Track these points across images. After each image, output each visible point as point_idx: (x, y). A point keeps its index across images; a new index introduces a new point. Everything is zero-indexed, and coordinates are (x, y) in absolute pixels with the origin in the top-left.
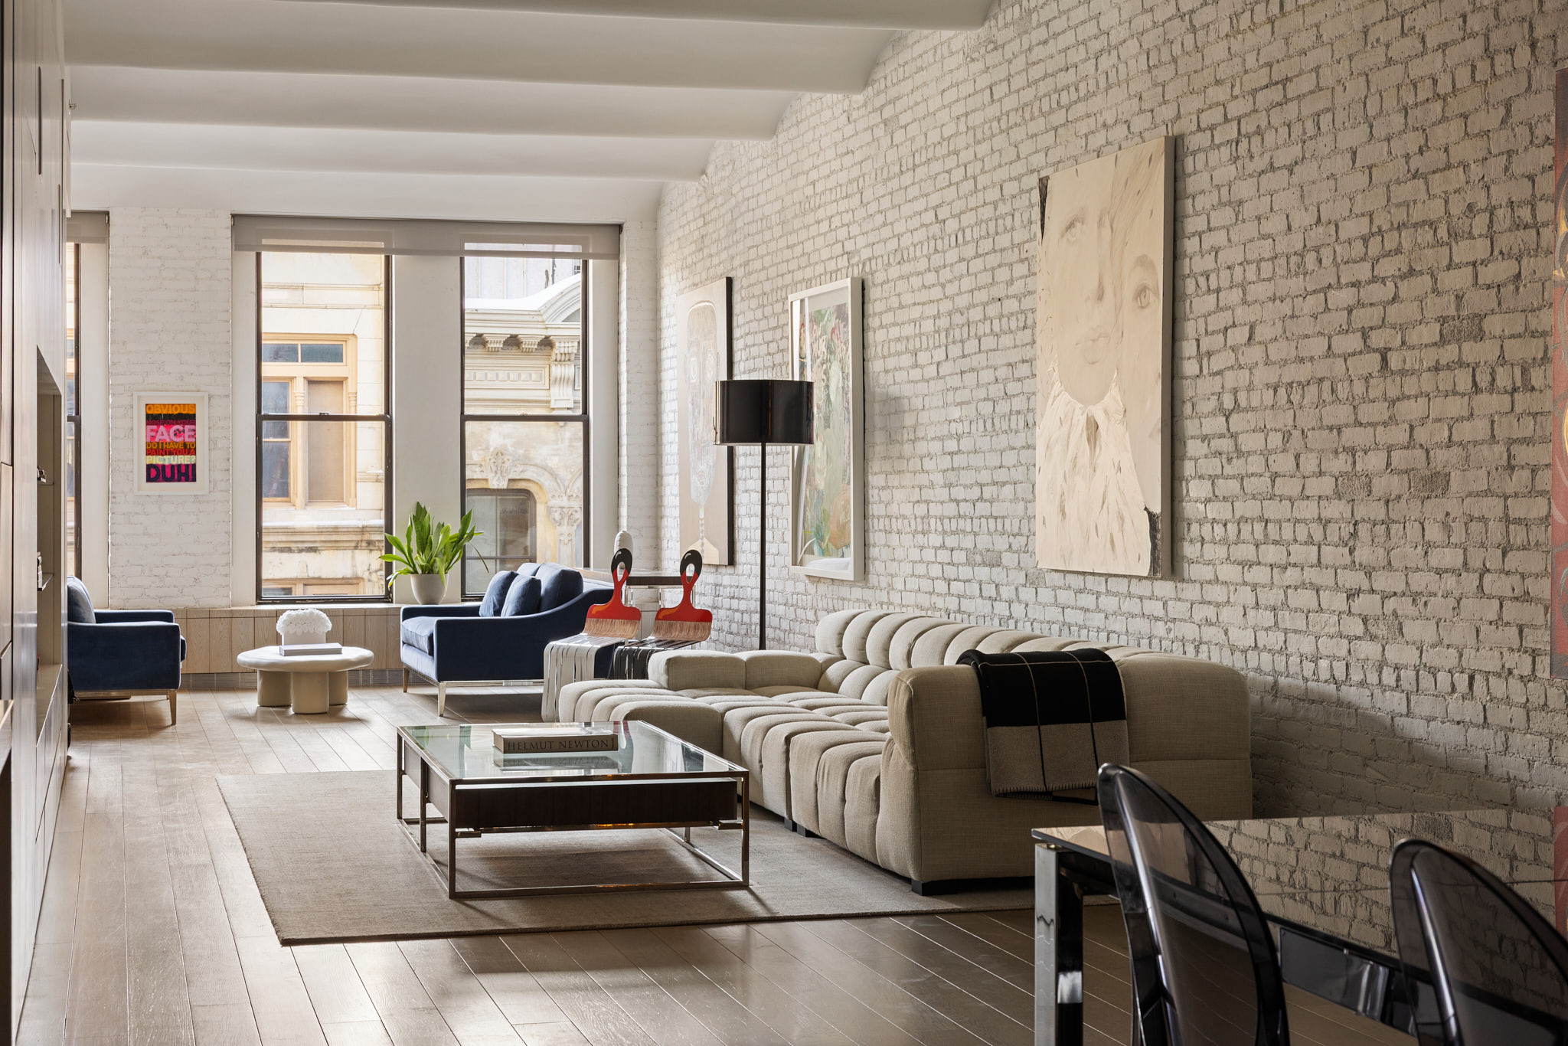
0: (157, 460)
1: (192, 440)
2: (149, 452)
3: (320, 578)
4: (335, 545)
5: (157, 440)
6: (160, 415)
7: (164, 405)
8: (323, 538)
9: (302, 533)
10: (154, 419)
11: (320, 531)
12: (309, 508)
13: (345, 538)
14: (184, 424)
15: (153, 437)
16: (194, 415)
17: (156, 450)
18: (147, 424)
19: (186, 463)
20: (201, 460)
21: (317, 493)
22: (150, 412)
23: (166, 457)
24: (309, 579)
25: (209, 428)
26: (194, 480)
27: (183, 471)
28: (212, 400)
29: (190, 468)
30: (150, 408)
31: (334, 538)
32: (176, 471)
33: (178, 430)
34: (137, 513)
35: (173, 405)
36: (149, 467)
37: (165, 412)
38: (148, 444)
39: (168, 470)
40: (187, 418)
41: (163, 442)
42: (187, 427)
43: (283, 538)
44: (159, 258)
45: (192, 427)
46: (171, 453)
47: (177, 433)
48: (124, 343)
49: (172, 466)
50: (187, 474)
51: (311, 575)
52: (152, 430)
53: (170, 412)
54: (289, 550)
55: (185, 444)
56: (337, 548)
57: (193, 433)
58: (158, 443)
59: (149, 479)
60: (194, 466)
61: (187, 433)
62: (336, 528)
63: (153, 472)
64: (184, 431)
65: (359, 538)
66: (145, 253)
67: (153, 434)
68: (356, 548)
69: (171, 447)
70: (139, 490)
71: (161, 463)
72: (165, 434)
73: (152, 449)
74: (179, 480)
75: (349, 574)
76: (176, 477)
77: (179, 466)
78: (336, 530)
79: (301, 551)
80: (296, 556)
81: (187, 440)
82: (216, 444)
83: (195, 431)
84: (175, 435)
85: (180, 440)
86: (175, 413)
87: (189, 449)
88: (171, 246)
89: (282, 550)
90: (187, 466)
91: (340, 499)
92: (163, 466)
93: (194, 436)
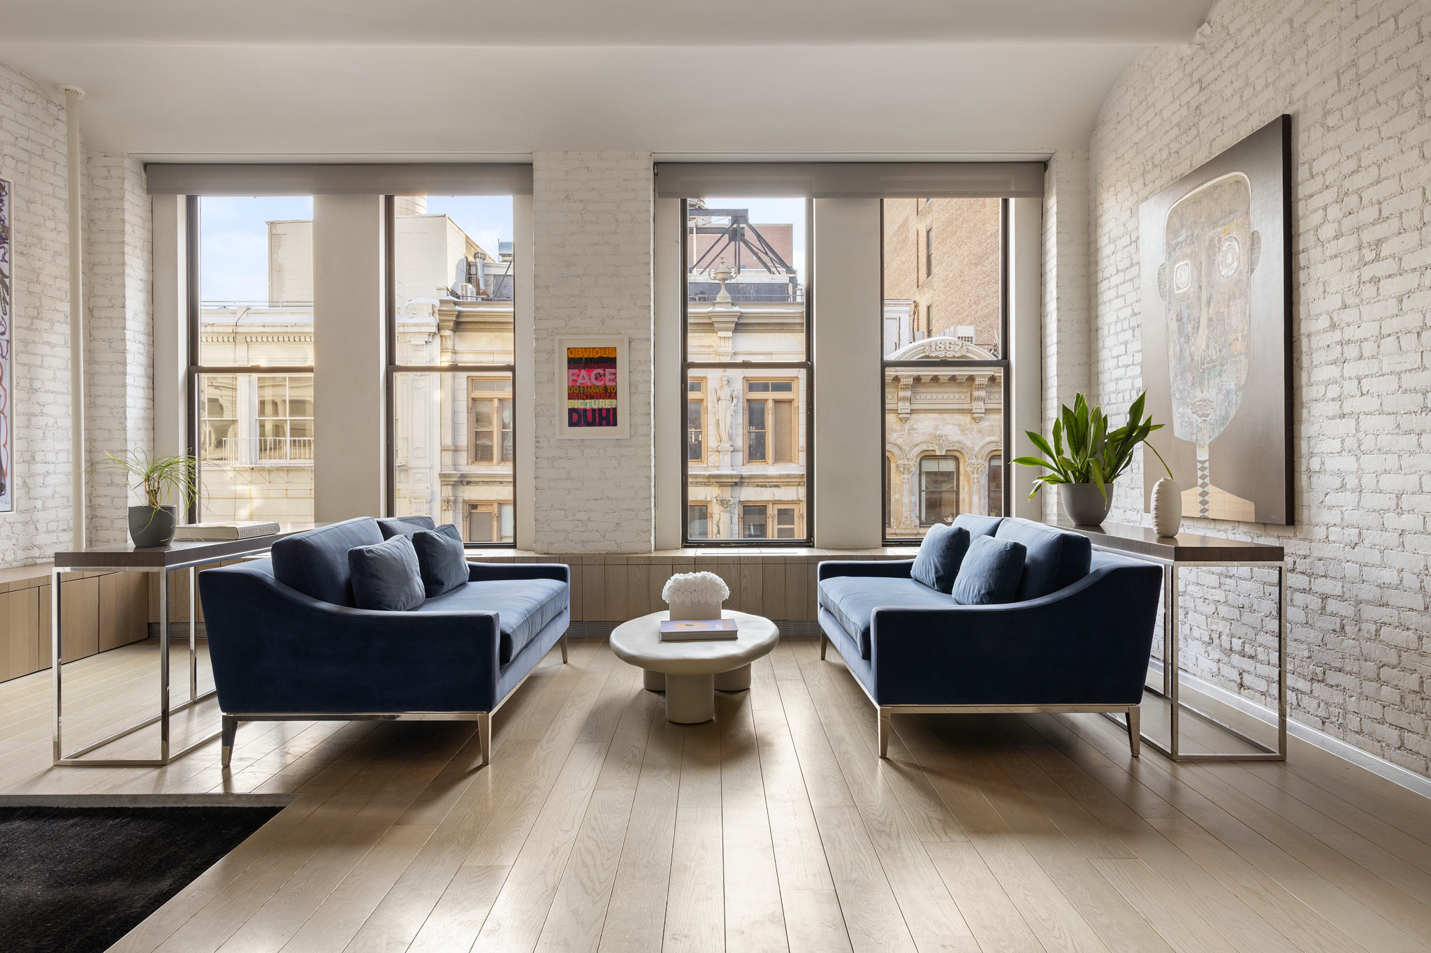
0: (579, 404)
1: (612, 384)
2: (571, 397)
3: (780, 501)
4: (788, 484)
5: (578, 384)
6: (581, 358)
7: (586, 349)
8: (782, 480)
9: (772, 478)
10: (577, 362)
11: (780, 477)
12: (775, 465)
13: (793, 480)
14: (604, 368)
15: (575, 381)
16: (615, 358)
17: (577, 394)
18: (569, 368)
19: (607, 407)
20: (622, 404)
21: (779, 458)
22: (571, 356)
23: (588, 401)
24: (775, 501)
25: (630, 372)
26: (615, 424)
27: (604, 415)
28: (633, 344)
29: (611, 412)
30: (571, 352)
31: (787, 480)
32: (597, 415)
33: (599, 374)
34: (560, 458)
35: (594, 348)
36: (571, 411)
37: (586, 356)
38: (569, 388)
39: (589, 414)
40: (606, 361)
41: (584, 386)
42: (608, 371)
43: (762, 480)
44: (581, 201)
45: (613, 370)
46: (592, 398)
47: (598, 377)
48: (547, 287)
49: (593, 410)
50: (608, 418)
51: (776, 499)
52: (573, 374)
53: (591, 356)
54: (765, 486)
55: (606, 388)
56: (789, 486)
57: (613, 377)
58: (579, 387)
59: (571, 424)
60: (615, 409)
61: (608, 377)
62: (789, 475)
63: (575, 416)
64: (604, 375)
65: (800, 480)
66: (567, 197)
67: (575, 378)
68: (799, 485)
69: (592, 391)
70: (561, 434)
71: (582, 407)
72: (587, 378)
73: (573, 393)
74: (600, 425)
75: (795, 498)
76: (597, 421)
77: (600, 410)
78: (788, 476)
79: (771, 487)
80: (769, 489)
81: (608, 383)
82: (637, 388)
83: (615, 374)
84: (596, 379)
85: (600, 384)
86: (597, 356)
87: (611, 393)
88: (593, 189)
89: (762, 486)
90: (608, 410)
91: (790, 461)
92: (585, 410)
93: (615, 380)
